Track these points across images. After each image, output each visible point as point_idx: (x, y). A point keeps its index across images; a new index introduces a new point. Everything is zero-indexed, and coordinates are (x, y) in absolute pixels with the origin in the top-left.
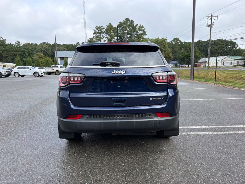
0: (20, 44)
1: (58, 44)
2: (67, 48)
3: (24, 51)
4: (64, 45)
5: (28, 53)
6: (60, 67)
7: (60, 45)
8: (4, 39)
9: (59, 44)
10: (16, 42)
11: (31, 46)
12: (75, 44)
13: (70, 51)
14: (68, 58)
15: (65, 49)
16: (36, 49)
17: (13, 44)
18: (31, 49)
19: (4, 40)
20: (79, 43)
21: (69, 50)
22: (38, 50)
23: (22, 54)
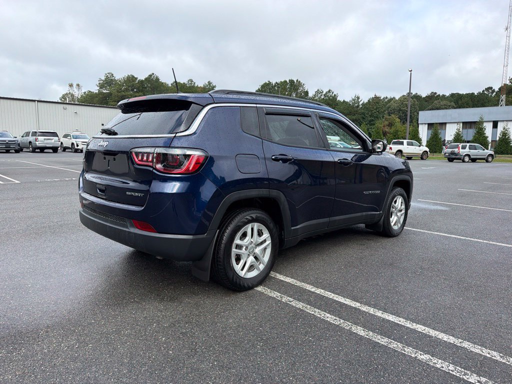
0: (360, 100)
1: (438, 94)
2: (456, 102)
3: (363, 114)
4: (453, 95)
5: (371, 116)
6: (408, 145)
7: (444, 96)
8: (336, 93)
9: (441, 94)
10: (353, 98)
11: (378, 103)
12: (481, 92)
13: (464, 107)
14: (447, 125)
15: (453, 104)
16: (389, 107)
17: (348, 101)
18: (377, 108)
19: (335, 95)
20: (491, 88)
21: (459, 107)
22: (393, 110)
23: (359, 119)
